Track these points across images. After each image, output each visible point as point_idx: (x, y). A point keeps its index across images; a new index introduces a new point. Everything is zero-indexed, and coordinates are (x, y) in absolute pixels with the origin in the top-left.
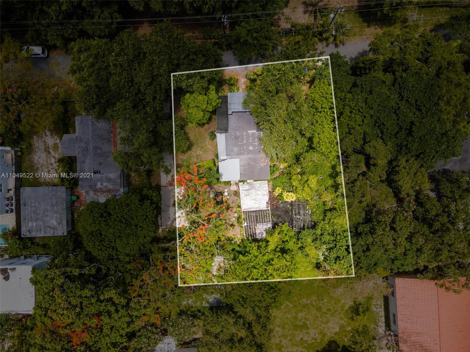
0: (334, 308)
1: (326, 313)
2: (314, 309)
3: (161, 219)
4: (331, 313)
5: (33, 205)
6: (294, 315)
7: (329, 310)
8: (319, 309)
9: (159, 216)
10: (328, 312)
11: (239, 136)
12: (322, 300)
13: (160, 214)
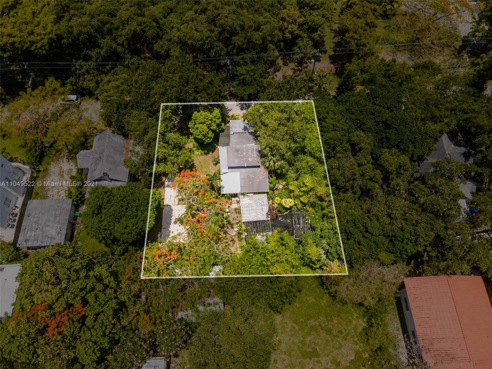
0: (345, 330)
1: (338, 337)
2: (324, 331)
3: (161, 236)
4: (342, 336)
5: (37, 215)
6: (302, 339)
7: (340, 332)
8: (329, 331)
9: (159, 233)
10: (340, 335)
11: (239, 149)
12: (332, 320)
13: (161, 231)
